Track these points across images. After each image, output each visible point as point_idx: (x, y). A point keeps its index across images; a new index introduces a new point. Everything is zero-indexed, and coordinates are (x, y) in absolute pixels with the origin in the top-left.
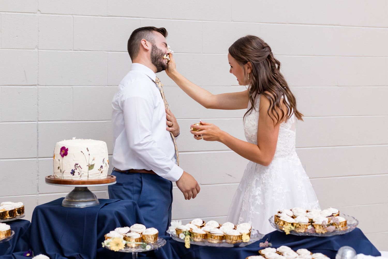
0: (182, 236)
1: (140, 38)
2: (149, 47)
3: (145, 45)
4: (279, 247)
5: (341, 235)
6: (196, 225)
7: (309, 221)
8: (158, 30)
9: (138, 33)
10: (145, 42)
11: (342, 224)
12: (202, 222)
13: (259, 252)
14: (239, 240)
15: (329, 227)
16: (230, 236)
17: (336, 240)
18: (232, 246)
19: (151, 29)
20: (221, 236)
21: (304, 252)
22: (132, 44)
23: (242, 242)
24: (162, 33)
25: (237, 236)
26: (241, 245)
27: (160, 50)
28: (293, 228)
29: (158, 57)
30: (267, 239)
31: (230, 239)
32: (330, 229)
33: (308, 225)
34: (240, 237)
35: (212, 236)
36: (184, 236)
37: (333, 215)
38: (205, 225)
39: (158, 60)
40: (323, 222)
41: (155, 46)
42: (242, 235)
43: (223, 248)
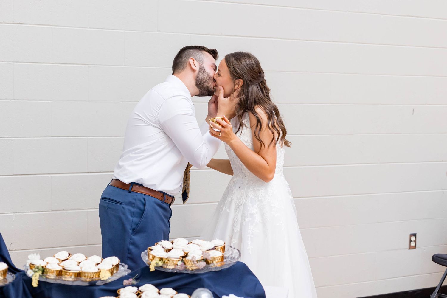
0: (31, 273)
1: (188, 56)
2: (197, 68)
3: (193, 64)
4: (142, 285)
5: (215, 272)
6: (58, 259)
7: (184, 254)
8: (209, 50)
9: (186, 51)
10: (193, 61)
11: (217, 260)
12: (68, 255)
13: (118, 292)
14: (95, 278)
15: (199, 263)
16: (85, 273)
17: (209, 278)
18: (87, 284)
19: (201, 48)
20: (76, 273)
21: (168, 291)
22: (178, 61)
23: (100, 280)
24: (213, 54)
25: (93, 273)
26: (98, 283)
27: (208, 73)
28: (160, 264)
29: (205, 80)
30: (137, 275)
31: (85, 277)
32: (199, 265)
33: (178, 261)
34: (98, 273)
35: (67, 273)
36: (33, 273)
37: (216, 247)
38: (69, 259)
39: (205, 84)
40: (192, 257)
41: (203, 67)
42: (100, 272)
43: (77, 286)
